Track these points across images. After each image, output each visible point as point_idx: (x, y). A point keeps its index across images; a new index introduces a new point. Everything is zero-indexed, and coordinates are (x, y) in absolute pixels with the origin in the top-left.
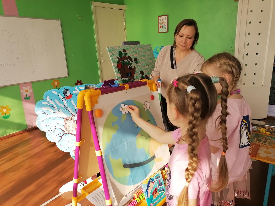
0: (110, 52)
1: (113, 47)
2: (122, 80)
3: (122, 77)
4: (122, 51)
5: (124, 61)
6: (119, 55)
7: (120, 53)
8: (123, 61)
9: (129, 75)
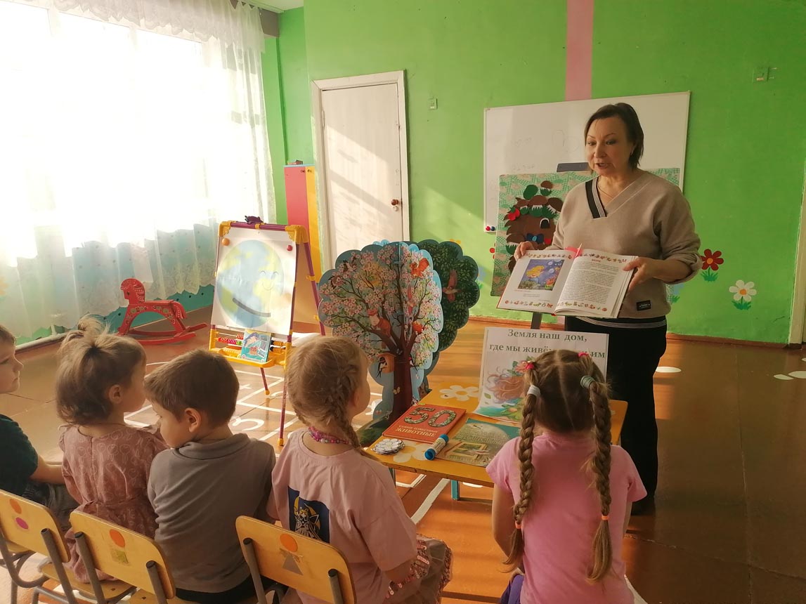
0: (503, 185)
1: (515, 176)
2: (507, 247)
3: (509, 240)
4: (538, 185)
5: (534, 206)
6: (525, 194)
7: (531, 190)
8: (530, 206)
9: (535, 239)
